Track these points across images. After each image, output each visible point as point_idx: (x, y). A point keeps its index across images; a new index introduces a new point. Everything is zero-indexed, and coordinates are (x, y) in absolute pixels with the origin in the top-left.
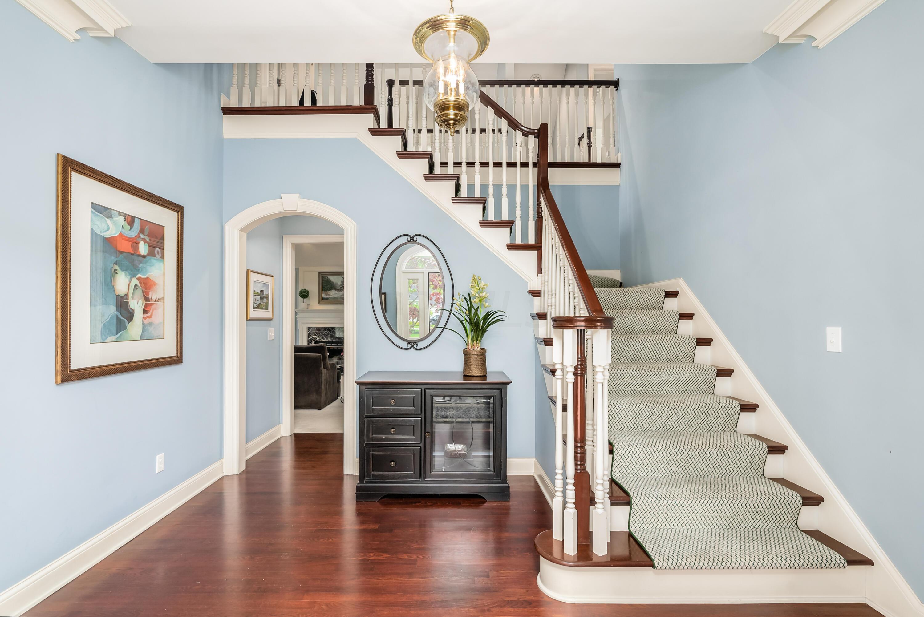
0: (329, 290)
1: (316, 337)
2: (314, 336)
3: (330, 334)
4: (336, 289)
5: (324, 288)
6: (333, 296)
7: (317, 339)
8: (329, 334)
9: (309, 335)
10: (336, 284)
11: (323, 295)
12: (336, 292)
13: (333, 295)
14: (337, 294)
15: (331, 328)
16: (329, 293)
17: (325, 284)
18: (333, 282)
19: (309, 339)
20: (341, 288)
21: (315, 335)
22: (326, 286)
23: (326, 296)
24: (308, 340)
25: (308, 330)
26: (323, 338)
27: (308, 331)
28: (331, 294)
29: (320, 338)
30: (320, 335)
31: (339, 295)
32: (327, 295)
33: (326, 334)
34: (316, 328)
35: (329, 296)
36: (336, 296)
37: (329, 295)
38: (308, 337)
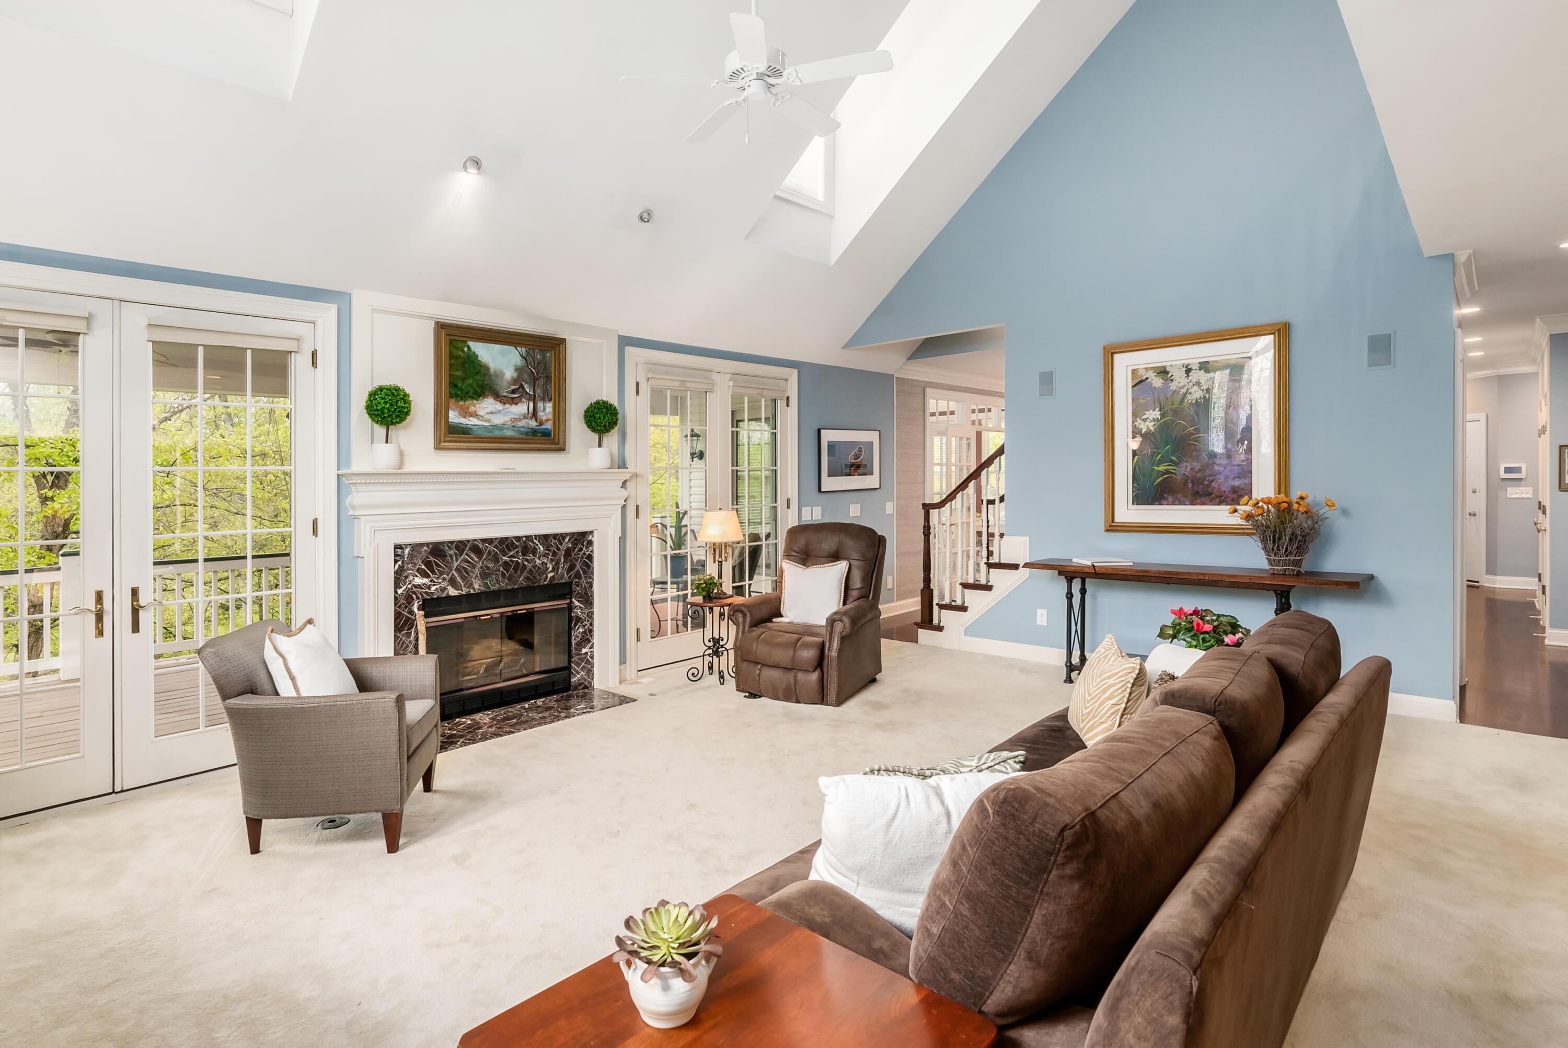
0: (472, 398)
1: (425, 580)
2: (419, 581)
3: (479, 565)
4: (497, 396)
5: (456, 386)
6: (488, 421)
7: (433, 588)
8: (474, 567)
9: (399, 577)
10: (497, 376)
11: (454, 417)
12: (499, 406)
13: (488, 417)
14: (500, 411)
15: (484, 541)
16: (472, 409)
17: (459, 373)
18: (487, 368)
19: (400, 591)
20: (513, 392)
21: (424, 574)
22: (463, 379)
23: (463, 421)
24: (396, 598)
25: (396, 555)
26: (452, 582)
27: (396, 561)
28: (481, 413)
29: (444, 584)
30: (442, 573)
31: (507, 419)
32: (465, 413)
33: (465, 565)
34: (428, 544)
35: (472, 421)
36: (498, 420)
37: (474, 415)
38: (397, 586)
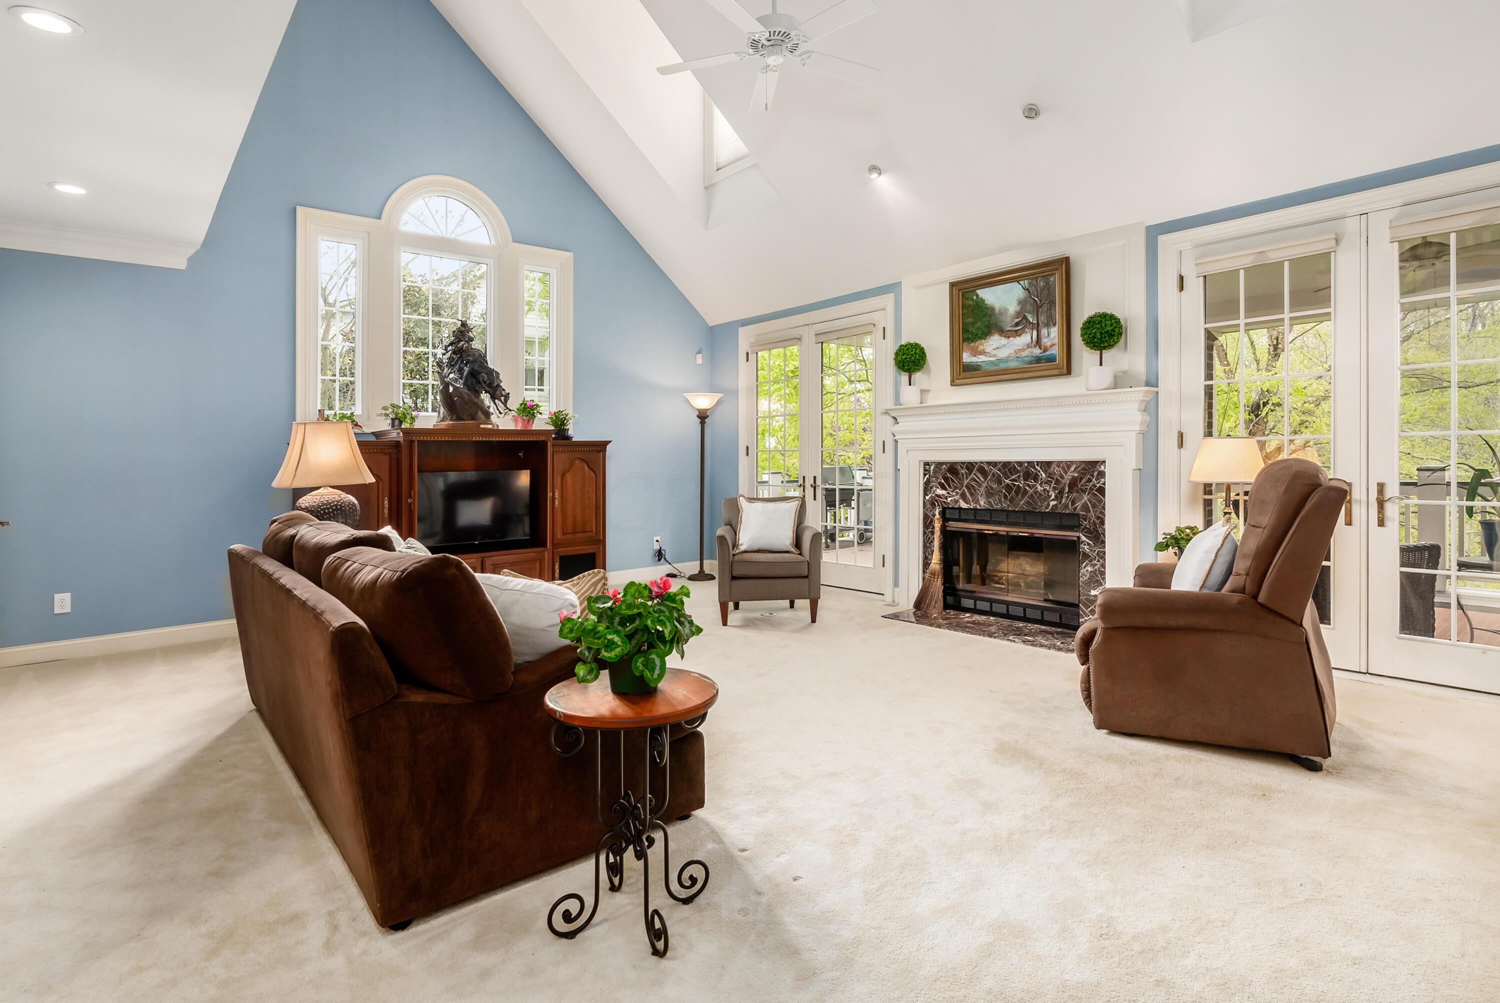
0: (981, 338)
1: (944, 492)
2: (940, 492)
3: (984, 485)
4: (1002, 332)
5: (968, 331)
6: (995, 356)
7: (949, 499)
8: (980, 486)
9: (927, 488)
10: (1001, 314)
11: (967, 358)
12: (1004, 341)
13: (994, 352)
14: (1005, 346)
15: (989, 463)
16: (981, 348)
17: (969, 320)
18: (993, 309)
19: (927, 498)
20: (1017, 325)
21: (944, 488)
22: (973, 324)
23: (974, 359)
24: (924, 503)
25: (925, 470)
26: (963, 496)
27: (925, 475)
28: (988, 350)
29: (957, 497)
30: (956, 488)
31: (1012, 351)
32: (976, 353)
33: (973, 484)
34: (946, 463)
35: (982, 358)
36: (1002, 354)
37: (983, 353)
38: (925, 494)
